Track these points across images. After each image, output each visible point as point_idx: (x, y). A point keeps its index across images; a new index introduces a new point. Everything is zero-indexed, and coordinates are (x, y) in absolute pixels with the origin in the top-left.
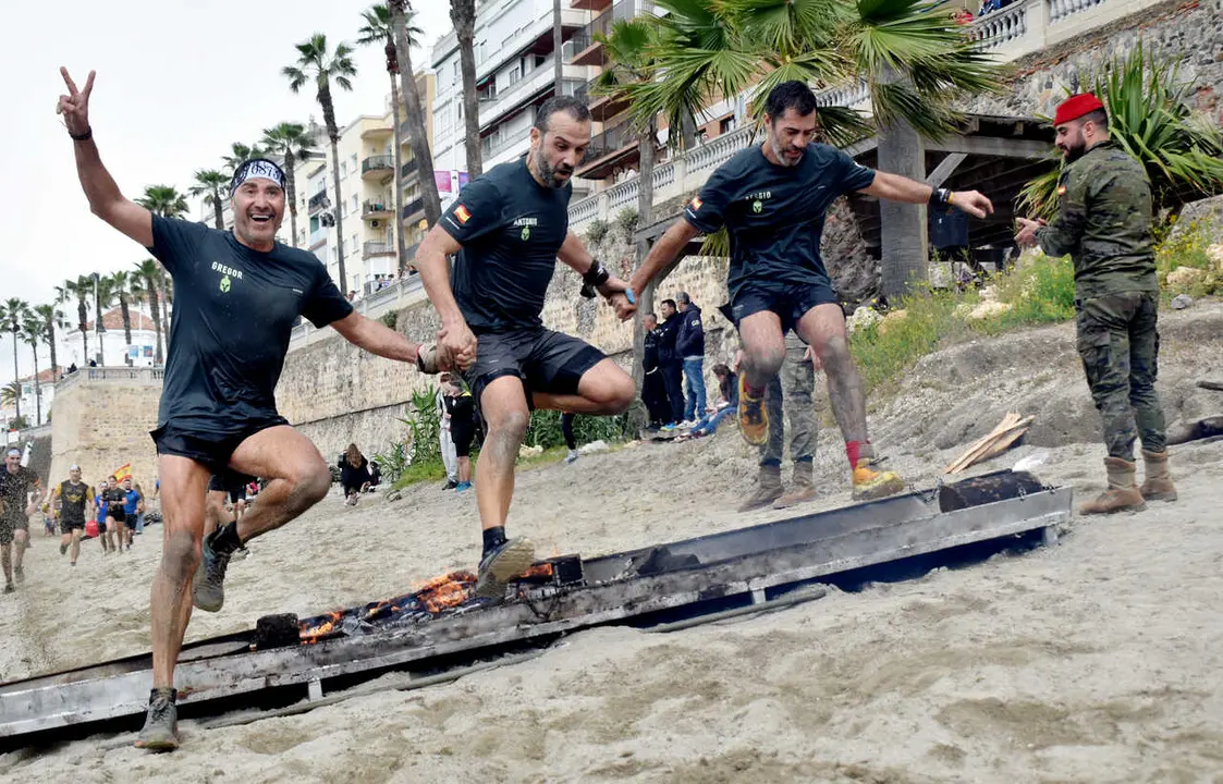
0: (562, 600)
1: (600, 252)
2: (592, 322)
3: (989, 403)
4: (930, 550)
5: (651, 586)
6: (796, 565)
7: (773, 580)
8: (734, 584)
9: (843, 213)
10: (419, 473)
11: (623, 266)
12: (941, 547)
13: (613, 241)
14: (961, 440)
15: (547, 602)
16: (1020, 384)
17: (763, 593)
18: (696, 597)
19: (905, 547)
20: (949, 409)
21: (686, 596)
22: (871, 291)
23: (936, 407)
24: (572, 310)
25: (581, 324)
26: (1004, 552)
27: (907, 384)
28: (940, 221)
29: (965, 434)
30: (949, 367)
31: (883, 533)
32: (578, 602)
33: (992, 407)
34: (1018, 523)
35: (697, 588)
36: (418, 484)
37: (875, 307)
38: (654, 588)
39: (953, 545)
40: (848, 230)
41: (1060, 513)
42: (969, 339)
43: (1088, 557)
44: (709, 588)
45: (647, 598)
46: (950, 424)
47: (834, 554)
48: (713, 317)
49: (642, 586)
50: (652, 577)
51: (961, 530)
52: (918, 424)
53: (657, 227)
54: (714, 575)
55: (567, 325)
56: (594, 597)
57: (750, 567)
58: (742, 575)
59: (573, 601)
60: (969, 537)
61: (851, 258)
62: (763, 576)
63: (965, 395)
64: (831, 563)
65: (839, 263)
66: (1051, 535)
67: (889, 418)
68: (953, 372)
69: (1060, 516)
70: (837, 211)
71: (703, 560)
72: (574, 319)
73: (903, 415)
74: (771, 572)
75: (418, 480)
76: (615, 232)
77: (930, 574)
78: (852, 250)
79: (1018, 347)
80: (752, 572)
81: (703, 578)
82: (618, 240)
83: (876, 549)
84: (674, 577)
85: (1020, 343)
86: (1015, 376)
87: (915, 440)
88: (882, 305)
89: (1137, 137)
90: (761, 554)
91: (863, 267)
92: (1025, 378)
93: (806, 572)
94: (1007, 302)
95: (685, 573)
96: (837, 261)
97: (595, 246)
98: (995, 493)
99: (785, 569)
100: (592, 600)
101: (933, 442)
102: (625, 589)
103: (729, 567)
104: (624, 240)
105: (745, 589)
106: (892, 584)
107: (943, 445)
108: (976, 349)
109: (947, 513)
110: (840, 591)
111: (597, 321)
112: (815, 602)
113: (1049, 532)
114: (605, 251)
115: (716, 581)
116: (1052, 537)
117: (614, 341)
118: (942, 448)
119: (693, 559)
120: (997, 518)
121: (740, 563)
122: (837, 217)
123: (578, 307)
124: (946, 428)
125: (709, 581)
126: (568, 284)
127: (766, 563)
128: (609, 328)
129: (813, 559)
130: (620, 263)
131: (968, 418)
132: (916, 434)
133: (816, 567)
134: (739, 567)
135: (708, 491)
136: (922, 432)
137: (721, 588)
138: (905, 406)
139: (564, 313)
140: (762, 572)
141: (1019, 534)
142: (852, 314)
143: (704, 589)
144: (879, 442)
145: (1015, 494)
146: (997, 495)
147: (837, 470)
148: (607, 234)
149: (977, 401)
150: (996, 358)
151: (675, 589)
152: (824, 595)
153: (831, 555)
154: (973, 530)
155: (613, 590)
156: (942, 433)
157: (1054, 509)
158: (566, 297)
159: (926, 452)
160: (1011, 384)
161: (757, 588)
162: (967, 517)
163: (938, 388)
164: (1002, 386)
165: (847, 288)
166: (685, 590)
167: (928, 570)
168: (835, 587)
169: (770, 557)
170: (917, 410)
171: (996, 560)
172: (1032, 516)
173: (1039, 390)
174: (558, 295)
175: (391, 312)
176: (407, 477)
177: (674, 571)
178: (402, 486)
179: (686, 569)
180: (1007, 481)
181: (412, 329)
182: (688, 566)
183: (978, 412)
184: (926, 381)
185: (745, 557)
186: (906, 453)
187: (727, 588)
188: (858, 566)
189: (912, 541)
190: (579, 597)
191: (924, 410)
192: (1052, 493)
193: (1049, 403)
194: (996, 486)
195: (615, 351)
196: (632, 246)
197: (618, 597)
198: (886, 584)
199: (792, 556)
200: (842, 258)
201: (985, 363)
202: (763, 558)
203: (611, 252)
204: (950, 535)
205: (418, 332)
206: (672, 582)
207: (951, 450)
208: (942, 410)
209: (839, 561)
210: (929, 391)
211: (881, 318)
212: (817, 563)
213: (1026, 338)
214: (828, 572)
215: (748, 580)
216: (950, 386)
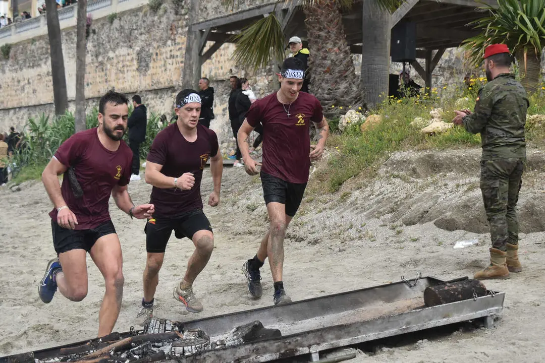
0: (197, 358)
1: (156, 18)
2: (147, 66)
3: (438, 197)
4: (418, 329)
5: (252, 349)
6: (338, 337)
7: (324, 346)
8: (301, 349)
9: (343, 47)
10: (33, 173)
11: (171, 29)
12: (425, 327)
13: (166, 11)
14: (419, 220)
15: (188, 359)
16: (458, 186)
17: (318, 354)
18: (278, 356)
19: (404, 327)
20: (411, 198)
21: (272, 355)
22: (357, 99)
23: (403, 196)
24: (135, 56)
25: (140, 66)
26: (461, 330)
27: (382, 171)
28: (398, 42)
29: (422, 217)
30: (411, 166)
31: (391, 319)
32: (207, 359)
33: (440, 200)
34: (471, 314)
35: (279, 351)
36: (33, 181)
37: (360, 111)
38: (253, 350)
39: (433, 326)
40: (345, 58)
41: (496, 308)
42: (425, 149)
43: (513, 341)
44: (286, 351)
45: (248, 356)
46: (412, 208)
47: (362, 331)
48: (231, 70)
49: (246, 349)
50: (253, 344)
51: (437, 318)
52: (392, 205)
53: (208, 23)
54: (290, 343)
55: (130, 66)
56: (217, 355)
57: (311, 339)
58: (306, 343)
59: (205, 358)
60: (442, 322)
61: (346, 77)
62: (319, 344)
63: (422, 188)
64: (359, 337)
65: (338, 80)
66: (490, 321)
67: (371, 197)
68: (414, 170)
69: (496, 310)
70: (339, 45)
71: (283, 334)
72: (135, 62)
73: (381, 197)
74: (324, 342)
75: (33, 179)
76: (167, 6)
77: (417, 344)
78: (347, 71)
79: (457, 160)
80: (312, 342)
81: (283, 344)
82: (169, 11)
83: (386, 328)
84: (266, 344)
85: (459, 157)
86: (453, 179)
87: (390, 215)
88: (364, 110)
89: (536, 19)
90: (318, 330)
91: (354, 83)
92: (461, 182)
93: (344, 342)
94: (448, 122)
95: (272, 342)
96: (337, 78)
97: (152, 14)
98: (458, 295)
99: (332, 339)
100: (216, 358)
101: (401, 219)
102: (236, 351)
103: (299, 338)
104: (173, 11)
105: (308, 352)
106: (394, 349)
107: (408, 222)
108: (429, 156)
109: (430, 308)
110: (364, 354)
111: (151, 65)
112: (349, 361)
113: (489, 319)
114: (159, 18)
115: (290, 347)
116: (491, 322)
117: (161, 80)
118: (407, 225)
119: (278, 332)
120: (459, 310)
121: (305, 336)
122: (339, 49)
123: (138, 54)
124: (410, 210)
125: (286, 347)
126: (132, 38)
127: (321, 337)
128: (159, 70)
129: (349, 334)
130: (169, 27)
131: (425, 206)
132: (389, 212)
133: (350, 339)
134: (305, 339)
135: (251, 233)
136: (393, 211)
137: (293, 351)
138: (382, 190)
139: (129, 58)
140: (318, 342)
141: (471, 320)
142: (345, 114)
143: (282, 351)
144: (365, 213)
145: (471, 297)
146: (460, 296)
147: (338, 231)
148: (162, 7)
149: (430, 194)
150: (442, 165)
151: (266, 350)
152: (355, 357)
153: (360, 332)
154: (444, 318)
155: (229, 352)
156: (407, 215)
157: (493, 306)
158: (131, 47)
159: (397, 226)
160: (451, 185)
161: (315, 350)
162: (441, 310)
163: (404, 179)
164: (446, 185)
165: (343, 97)
166: (272, 352)
167: (416, 341)
168: (361, 351)
169: (323, 333)
170: (390, 195)
171: (456, 335)
172: (481, 310)
173: (471, 194)
174: (125, 44)
175: (6, 45)
176: (24, 175)
177: (265, 341)
178: (21, 181)
179: (273, 340)
180: (466, 286)
181: (21, 58)
182: (274, 338)
183: (431, 203)
184: (396, 173)
185: (308, 332)
186: (384, 226)
187: (297, 351)
188: (375, 338)
189: (408, 323)
190: (208, 356)
191: (396, 196)
192: (493, 297)
193: (477, 205)
194: (459, 290)
195: (162, 86)
196: (178, 16)
197: (231, 356)
198: (391, 349)
199: (336, 332)
200: (340, 77)
201: (434, 166)
202: (320, 333)
203: (164, 19)
204: (430, 320)
205: (25, 61)
206: (264, 347)
207: (413, 227)
208: (406, 198)
209: (364, 336)
210: (397, 181)
211: (364, 118)
212: (350, 337)
213: (463, 154)
214: (357, 342)
215: (309, 346)
216: (412, 179)
